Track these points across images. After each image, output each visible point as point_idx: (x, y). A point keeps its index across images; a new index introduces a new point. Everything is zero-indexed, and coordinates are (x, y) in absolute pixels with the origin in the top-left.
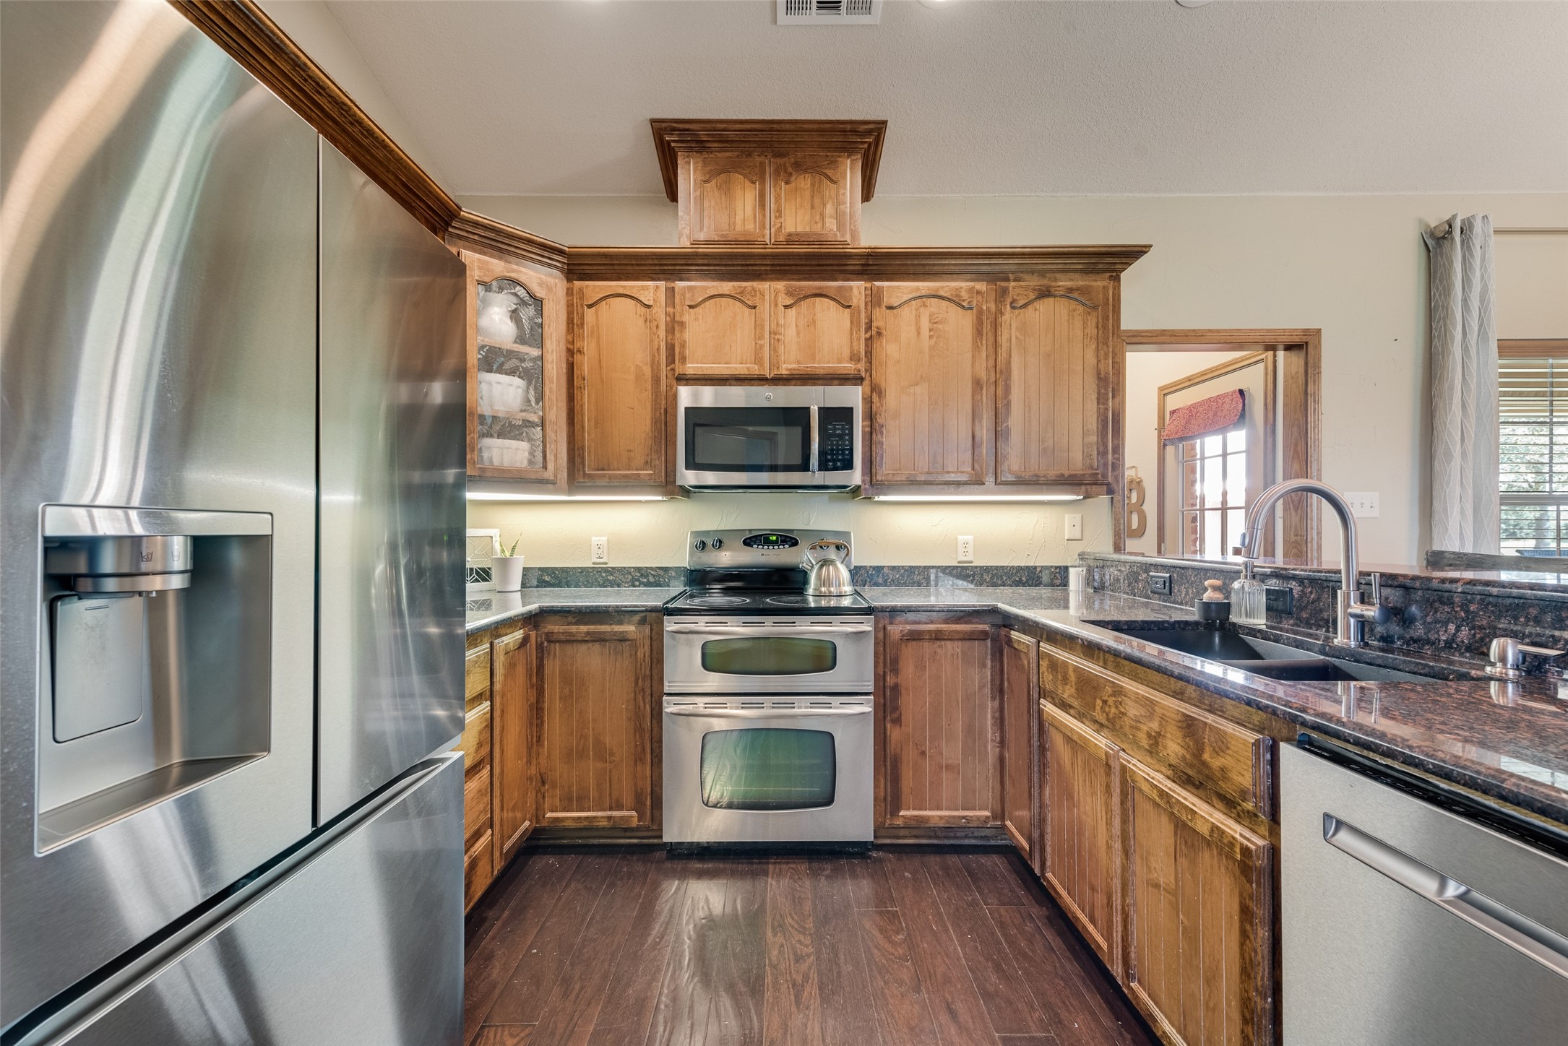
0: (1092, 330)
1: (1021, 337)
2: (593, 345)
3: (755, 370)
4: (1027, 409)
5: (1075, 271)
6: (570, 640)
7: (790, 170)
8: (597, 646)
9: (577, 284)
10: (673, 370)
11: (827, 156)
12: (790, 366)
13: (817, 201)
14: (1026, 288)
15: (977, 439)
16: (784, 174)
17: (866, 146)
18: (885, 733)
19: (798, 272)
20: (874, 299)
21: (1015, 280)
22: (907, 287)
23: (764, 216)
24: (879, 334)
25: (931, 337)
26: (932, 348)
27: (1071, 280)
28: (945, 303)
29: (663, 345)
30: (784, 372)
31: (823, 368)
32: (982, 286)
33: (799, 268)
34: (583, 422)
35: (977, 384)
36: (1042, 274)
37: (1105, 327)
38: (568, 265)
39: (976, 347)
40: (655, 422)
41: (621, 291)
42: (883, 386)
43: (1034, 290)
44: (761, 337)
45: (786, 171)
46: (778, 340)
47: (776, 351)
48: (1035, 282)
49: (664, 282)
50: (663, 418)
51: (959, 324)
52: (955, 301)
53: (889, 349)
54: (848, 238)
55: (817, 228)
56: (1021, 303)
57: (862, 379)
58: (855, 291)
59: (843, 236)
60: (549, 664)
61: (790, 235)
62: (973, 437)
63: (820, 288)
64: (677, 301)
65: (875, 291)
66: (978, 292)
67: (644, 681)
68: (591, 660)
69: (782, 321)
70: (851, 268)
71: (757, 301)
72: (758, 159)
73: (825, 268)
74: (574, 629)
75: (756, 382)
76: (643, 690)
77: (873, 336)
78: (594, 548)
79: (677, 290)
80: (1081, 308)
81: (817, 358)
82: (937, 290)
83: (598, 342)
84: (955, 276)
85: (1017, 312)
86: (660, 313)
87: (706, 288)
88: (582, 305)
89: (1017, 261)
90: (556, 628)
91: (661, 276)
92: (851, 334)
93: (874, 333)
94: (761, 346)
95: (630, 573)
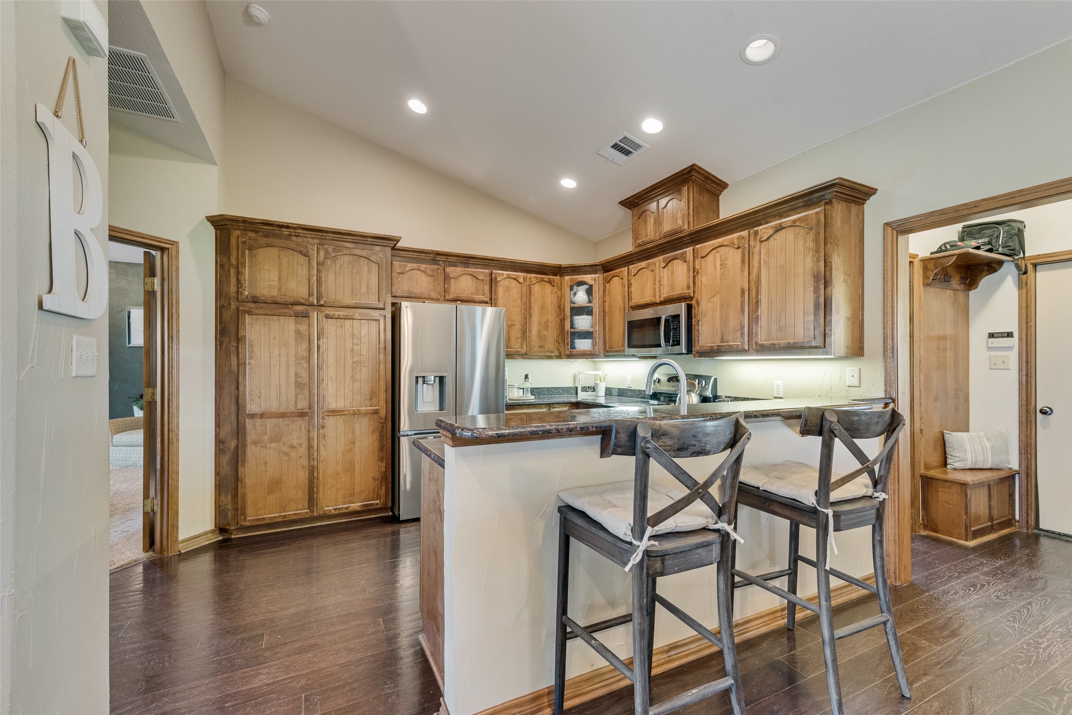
0: (811, 244)
1: (766, 259)
3: (652, 300)
4: (770, 302)
5: (798, 208)
9: (606, 274)
10: (630, 304)
11: (678, 189)
12: (664, 296)
13: (675, 212)
14: (768, 228)
17: (693, 177)
19: (667, 250)
20: (696, 255)
21: (763, 224)
22: (709, 245)
23: (657, 226)
24: (698, 273)
25: (721, 269)
26: (721, 275)
27: (795, 215)
28: (727, 248)
29: (626, 294)
30: (662, 299)
31: (676, 295)
32: (745, 233)
33: (668, 248)
34: (606, 329)
35: (743, 292)
36: (779, 216)
38: (602, 268)
39: (743, 270)
40: (622, 327)
41: (615, 274)
42: (700, 299)
43: (773, 228)
44: (656, 284)
46: (661, 284)
47: (660, 289)
48: (774, 223)
49: (626, 267)
51: (734, 257)
52: (731, 245)
53: (703, 279)
54: (686, 226)
55: (675, 226)
56: (765, 238)
57: (692, 298)
58: (688, 253)
59: (683, 226)
61: (665, 233)
62: (741, 323)
63: (675, 255)
64: (630, 274)
65: (696, 250)
66: (743, 237)
69: (662, 275)
70: (687, 241)
71: (653, 268)
73: (677, 244)
75: (655, 305)
79: (630, 269)
80: (802, 231)
81: (674, 290)
82: (723, 242)
83: (610, 298)
84: (734, 231)
85: (763, 244)
86: (625, 281)
87: (638, 267)
88: (606, 283)
89: (761, 214)
91: (626, 265)
92: (687, 275)
93: (696, 272)
94: (655, 288)
95: (636, 392)
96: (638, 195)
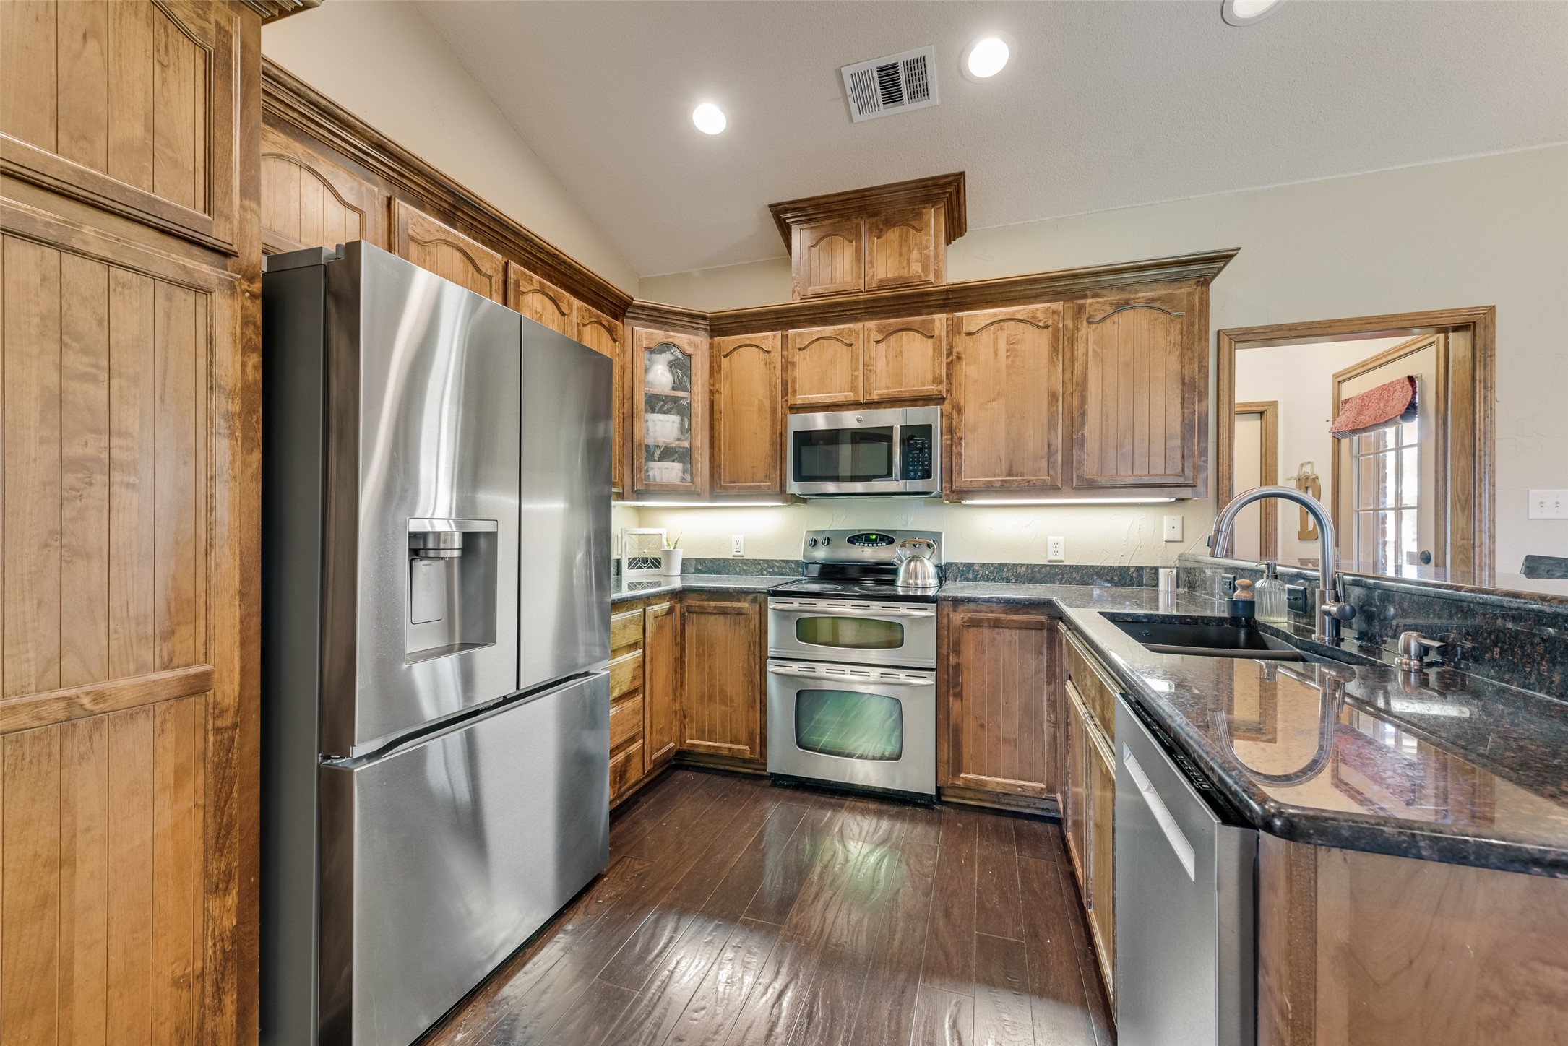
0: (1175, 336)
1: (1098, 350)
2: (728, 386)
3: (850, 396)
4: (1104, 417)
5: (1157, 281)
6: (703, 612)
7: (881, 226)
8: (721, 618)
9: (717, 339)
10: (787, 401)
11: (914, 209)
12: (880, 392)
13: (904, 249)
14: (1103, 303)
15: (1052, 447)
16: (878, 232)
17: (948, 195)
18: (948, 705)
19: (885, 312)
20: (955, 328)
21: (1093, 297)
22: (984, 315)
23: (860, 268)
24: (959, 358)
25: (1008, 357)
26: (1008, 367)
27: (1153, 290)
28: (1021, 325)
29: (779, 382)
30: (875, 397)
31: (908, 391)
32: (1058, 306)
33: (888, 308)
34: (720, 446)
35: (1053, 396)
36: (1122, 288)
37: (1190, 333)
38: (710, 326)
39: (1052, 363)
40: (773, 444)
41: (748, 342)
42: (962, 403)
43: (1111, 304)
44: (856, 369)
45: (877, 228)
46: (870, 371)
47: (868, 380)
48: (1114, 297)
49: (780, 332)
50: (778, 440)
51: (1036, 343)
52: (1032, 322)
53: (968, 372)
54: (932, 278)
55: (905, 273)
56: (1098, 318)
57: (944, 399)
58: (937, 323)
59: (926, 276)
60: (688, 629)
61: (881, 281)
62: (1049, 446)
63: (907, 323)
64: (790, 346)
65: (955, 320)
66: (1054, 312)
67: (754, 646)
68: (717, 628)
69: (874, 355)
70: (934, 303)
71: (852, 339)
72: (855, 221)
73: (911, 305)
74: (706, 604)
75: (852, 407)
76: (754, 653)
77: (953, 359)
78: (734, 543)
79: (789, 336)
80: (1163, 316)
81: (904, 384)
82: (1014, 314)
83: (731, 384)
84: (1032, 300)
85: (1093, 326)
86: (777, 357)
87: (811, 333)
88: (720, 356)
89: (1093, 279)
90: (693, 602)
91: (779, 327)
92: (934, 360)
93: (954, 357)
94: (856, 377)
95: (759, 564)
96: (822, 201)
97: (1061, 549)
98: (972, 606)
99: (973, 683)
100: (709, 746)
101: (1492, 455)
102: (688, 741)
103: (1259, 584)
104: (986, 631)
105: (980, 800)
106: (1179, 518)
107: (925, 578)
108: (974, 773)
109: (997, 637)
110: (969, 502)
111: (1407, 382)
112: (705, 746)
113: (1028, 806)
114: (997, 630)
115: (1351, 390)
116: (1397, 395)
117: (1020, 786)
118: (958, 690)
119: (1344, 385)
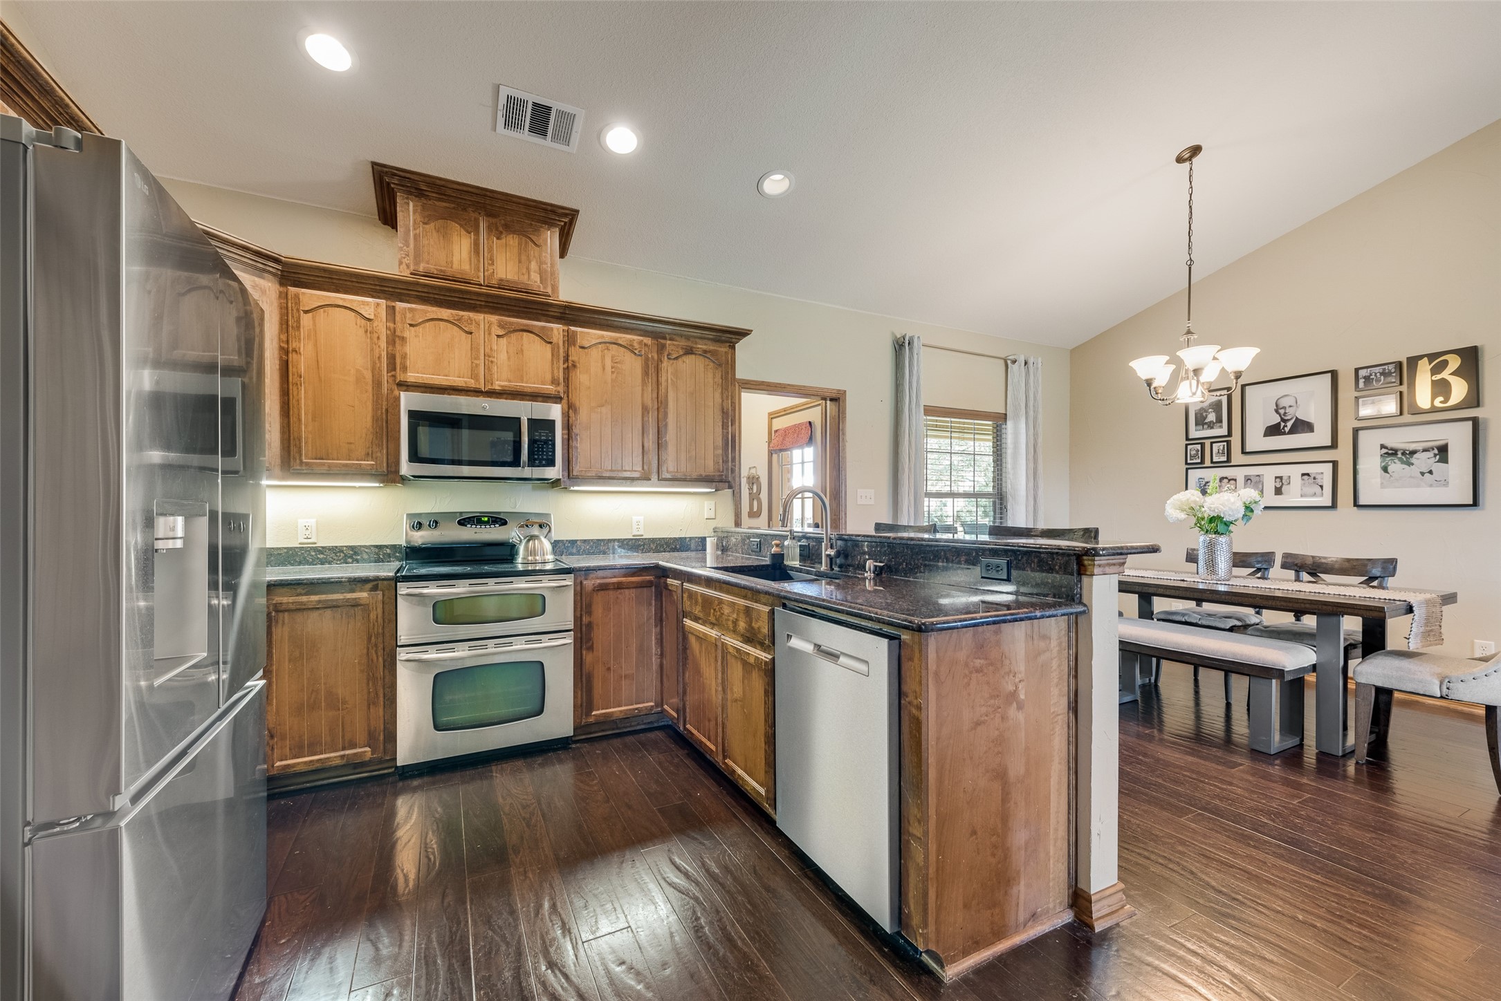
0: (718, 380)
1: (675, 380)
2: (310, 347)
3: (472, 384)
4: (678, 429)
5: (708, 339)
6: (302, 609)
7: (501, 229)
8: (328, 612)
9: (293, 290)
10: (394, 376)
11: (531, 224)
12: (503, 383)
13: (523, 257)
14: (677, 346)
15: (645, 447)
16: (496, 231)
17: (563, 224)
19: (508, 310)
20: (570, 340)
21: (670, 340)
22: (596, 335)
23: (479, 261)
24: (574, 366)
25: (613, 372)
26: (614, 381)
27: (706, 344)
28: (622, 349)
29: (384, 354)
30: (497, 388)
31: (530, 387)
32: (648, 341)
33: (508, 307)
34: (299, 415)
35: (645, 409)
36: (688, 338)
37: (726, 379)
38: (282, 271)
39: (644, 383)
40: (376, 419)
41: (341, 303)
42: (577, 404)
43: (682, 348)
44: (477, 358)
45: (497, 229)
46: (492, 362)
47: (489, 370)
48: (682, 343)
49: (385, 301)
50: (384, 416)
51: (632, 366)
52: (630, 348)
53: (581, 378)
54: (549, 291)
55: (525, 279)
56: (675, 355)
57: (561, 398)
58: (555, 332)
59: (545, 288)
60: (277, 632)
61: (501, 280)
62: (643, 446)
63: (527, 325)
64: (396, 318)
65: (570, 333)
66: (646, 345)
67: (377, 638)
69: (495, 347)
70: (552, 313)
71: (473, 328)
72: (473, 214)
73: (531, 310)
74: (304, 599)
75: (472, 393)
76: (376, 645)
77: (569, 366)
78: (301, 530)
79: (397, 309)
80: (712, 364)
81: (525, 380)
82: (617, 340)
83: (316, 345)
85: (671, 362)
86: (381, 327)
87: (426, 312)
88: (299, 310)
89: (669, 327)
90: (285, 599)
91: (380, 295)
92: (553, 364)
93: (570, 364)
94: (477, 365)
95: (342, 551)
96: (438, 182)
97: (641, 526)
98: (600, 573)
99: (601, 637)
100: (311, 761)
101: (845, 470)
102: (278, 764)
103: (786, 543)
104: (611, 592)
105: (603, 731)
106: (713, 503)
107: (544, 555)
108: (603, 709)
109: (620, 596)
110: (576, 488)
111: (808, 424)
112: (305, 763)
113: (638, 724)
114: (619, 591)
115: (779, 424)
116: (803, 431)
117: (636, 709)
118: (590, 644)
119: (774, 421)
